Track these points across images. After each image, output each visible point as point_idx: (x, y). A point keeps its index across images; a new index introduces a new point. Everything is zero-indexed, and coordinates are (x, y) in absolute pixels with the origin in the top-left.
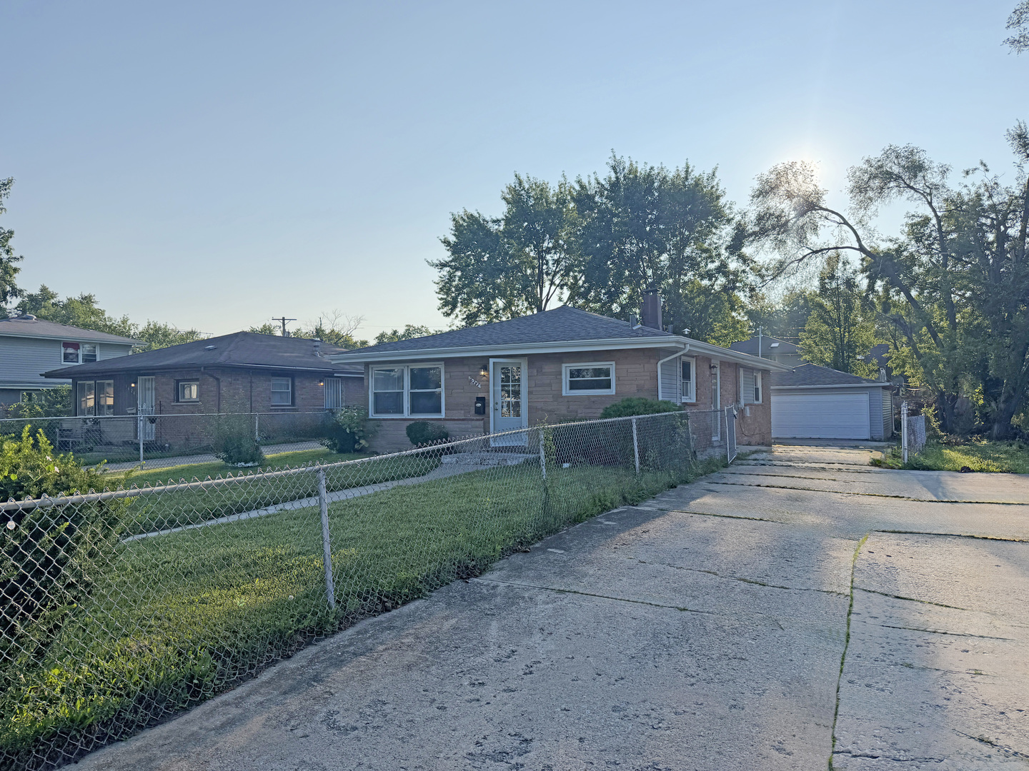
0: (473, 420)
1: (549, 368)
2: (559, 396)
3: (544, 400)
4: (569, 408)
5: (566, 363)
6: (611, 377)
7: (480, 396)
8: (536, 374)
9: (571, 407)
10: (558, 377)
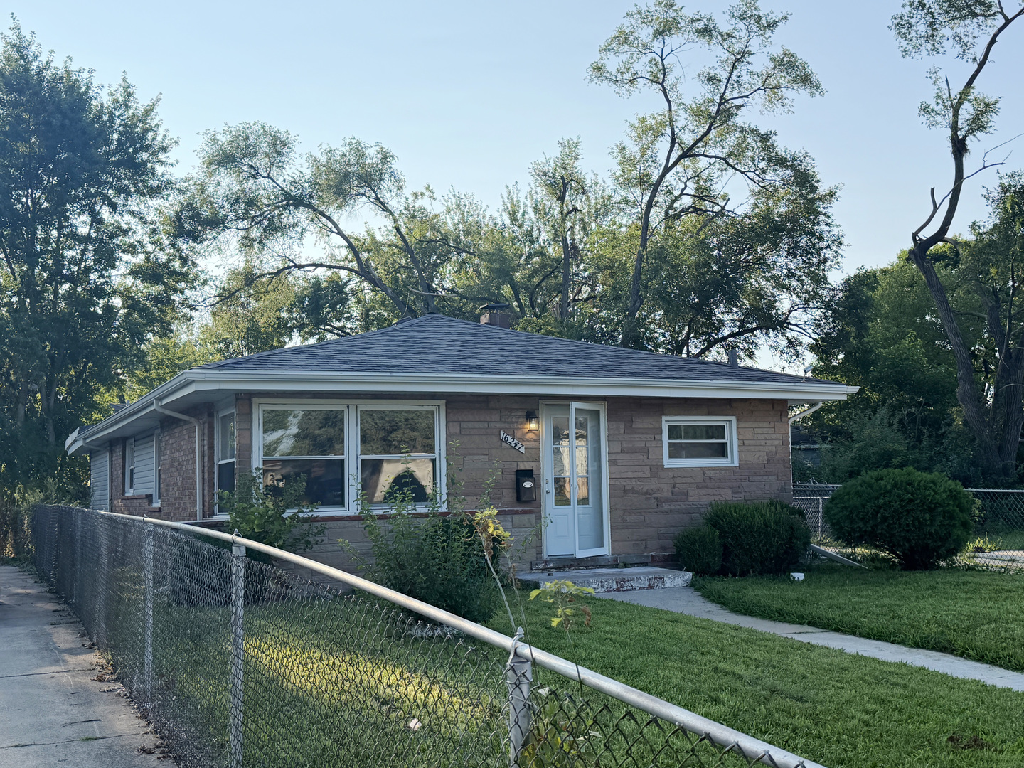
0: (516, 513)
1: (642, 423)
2: (658, 469)
3: (635, 475)
4: (674, 487)
5: (666, 415)
6: (727, 440)
7: (522, 467)
8: (622, 431)
9: (677, 485)
10: (657, 437)
